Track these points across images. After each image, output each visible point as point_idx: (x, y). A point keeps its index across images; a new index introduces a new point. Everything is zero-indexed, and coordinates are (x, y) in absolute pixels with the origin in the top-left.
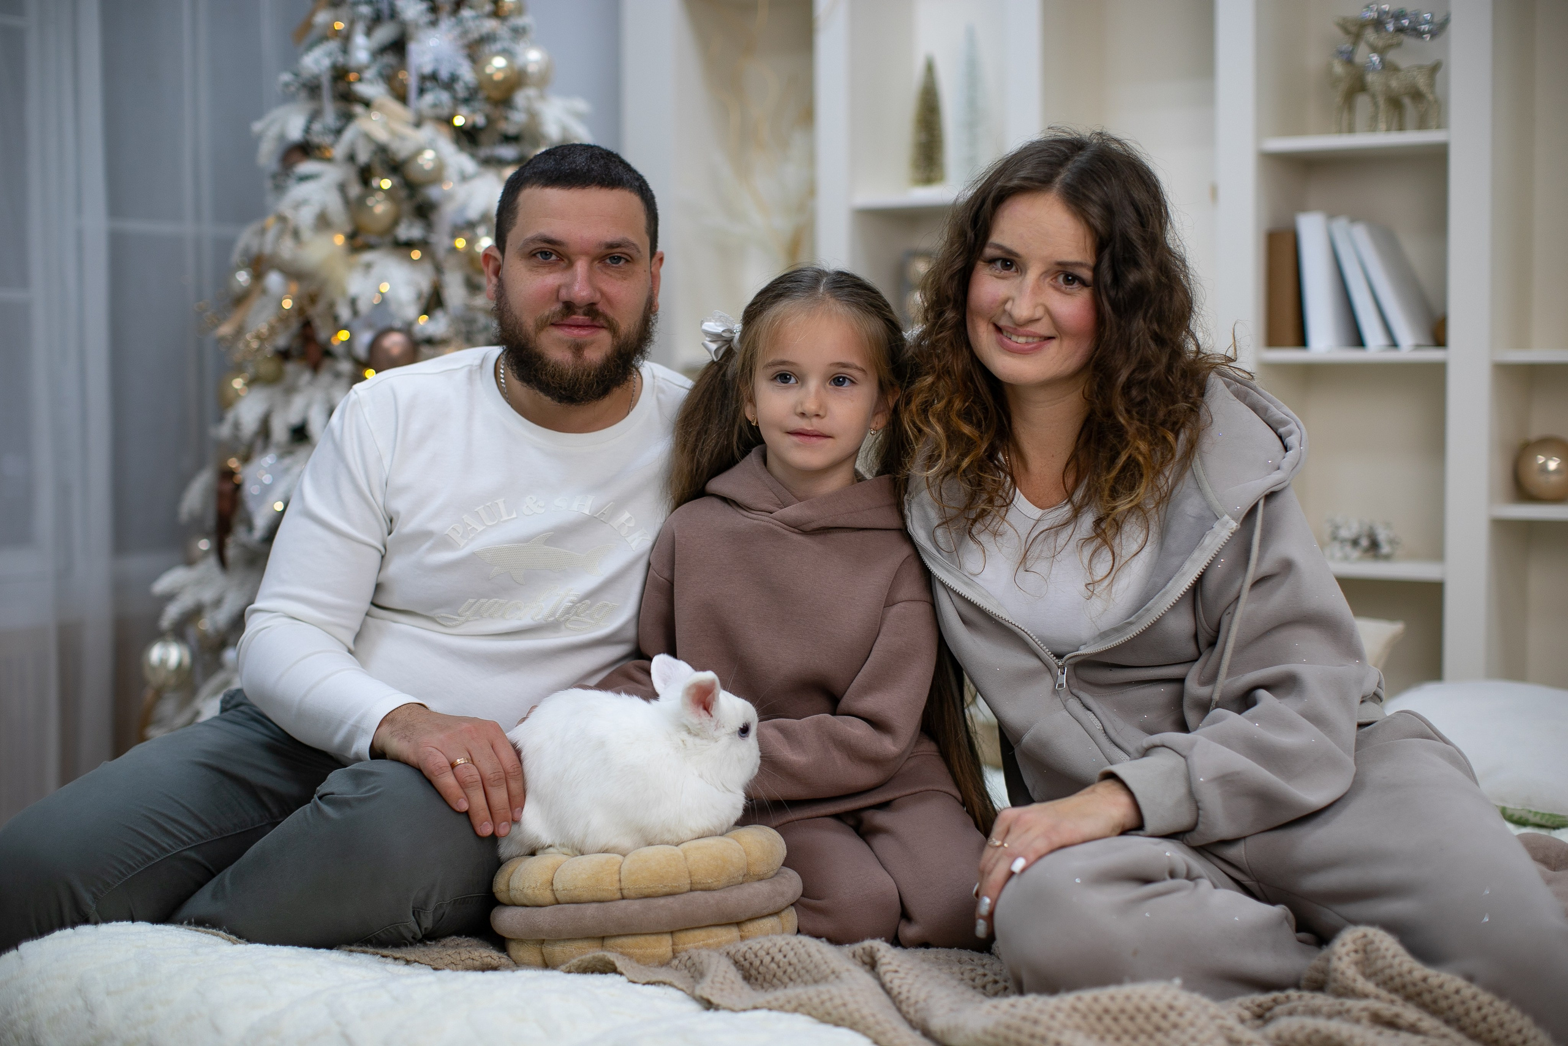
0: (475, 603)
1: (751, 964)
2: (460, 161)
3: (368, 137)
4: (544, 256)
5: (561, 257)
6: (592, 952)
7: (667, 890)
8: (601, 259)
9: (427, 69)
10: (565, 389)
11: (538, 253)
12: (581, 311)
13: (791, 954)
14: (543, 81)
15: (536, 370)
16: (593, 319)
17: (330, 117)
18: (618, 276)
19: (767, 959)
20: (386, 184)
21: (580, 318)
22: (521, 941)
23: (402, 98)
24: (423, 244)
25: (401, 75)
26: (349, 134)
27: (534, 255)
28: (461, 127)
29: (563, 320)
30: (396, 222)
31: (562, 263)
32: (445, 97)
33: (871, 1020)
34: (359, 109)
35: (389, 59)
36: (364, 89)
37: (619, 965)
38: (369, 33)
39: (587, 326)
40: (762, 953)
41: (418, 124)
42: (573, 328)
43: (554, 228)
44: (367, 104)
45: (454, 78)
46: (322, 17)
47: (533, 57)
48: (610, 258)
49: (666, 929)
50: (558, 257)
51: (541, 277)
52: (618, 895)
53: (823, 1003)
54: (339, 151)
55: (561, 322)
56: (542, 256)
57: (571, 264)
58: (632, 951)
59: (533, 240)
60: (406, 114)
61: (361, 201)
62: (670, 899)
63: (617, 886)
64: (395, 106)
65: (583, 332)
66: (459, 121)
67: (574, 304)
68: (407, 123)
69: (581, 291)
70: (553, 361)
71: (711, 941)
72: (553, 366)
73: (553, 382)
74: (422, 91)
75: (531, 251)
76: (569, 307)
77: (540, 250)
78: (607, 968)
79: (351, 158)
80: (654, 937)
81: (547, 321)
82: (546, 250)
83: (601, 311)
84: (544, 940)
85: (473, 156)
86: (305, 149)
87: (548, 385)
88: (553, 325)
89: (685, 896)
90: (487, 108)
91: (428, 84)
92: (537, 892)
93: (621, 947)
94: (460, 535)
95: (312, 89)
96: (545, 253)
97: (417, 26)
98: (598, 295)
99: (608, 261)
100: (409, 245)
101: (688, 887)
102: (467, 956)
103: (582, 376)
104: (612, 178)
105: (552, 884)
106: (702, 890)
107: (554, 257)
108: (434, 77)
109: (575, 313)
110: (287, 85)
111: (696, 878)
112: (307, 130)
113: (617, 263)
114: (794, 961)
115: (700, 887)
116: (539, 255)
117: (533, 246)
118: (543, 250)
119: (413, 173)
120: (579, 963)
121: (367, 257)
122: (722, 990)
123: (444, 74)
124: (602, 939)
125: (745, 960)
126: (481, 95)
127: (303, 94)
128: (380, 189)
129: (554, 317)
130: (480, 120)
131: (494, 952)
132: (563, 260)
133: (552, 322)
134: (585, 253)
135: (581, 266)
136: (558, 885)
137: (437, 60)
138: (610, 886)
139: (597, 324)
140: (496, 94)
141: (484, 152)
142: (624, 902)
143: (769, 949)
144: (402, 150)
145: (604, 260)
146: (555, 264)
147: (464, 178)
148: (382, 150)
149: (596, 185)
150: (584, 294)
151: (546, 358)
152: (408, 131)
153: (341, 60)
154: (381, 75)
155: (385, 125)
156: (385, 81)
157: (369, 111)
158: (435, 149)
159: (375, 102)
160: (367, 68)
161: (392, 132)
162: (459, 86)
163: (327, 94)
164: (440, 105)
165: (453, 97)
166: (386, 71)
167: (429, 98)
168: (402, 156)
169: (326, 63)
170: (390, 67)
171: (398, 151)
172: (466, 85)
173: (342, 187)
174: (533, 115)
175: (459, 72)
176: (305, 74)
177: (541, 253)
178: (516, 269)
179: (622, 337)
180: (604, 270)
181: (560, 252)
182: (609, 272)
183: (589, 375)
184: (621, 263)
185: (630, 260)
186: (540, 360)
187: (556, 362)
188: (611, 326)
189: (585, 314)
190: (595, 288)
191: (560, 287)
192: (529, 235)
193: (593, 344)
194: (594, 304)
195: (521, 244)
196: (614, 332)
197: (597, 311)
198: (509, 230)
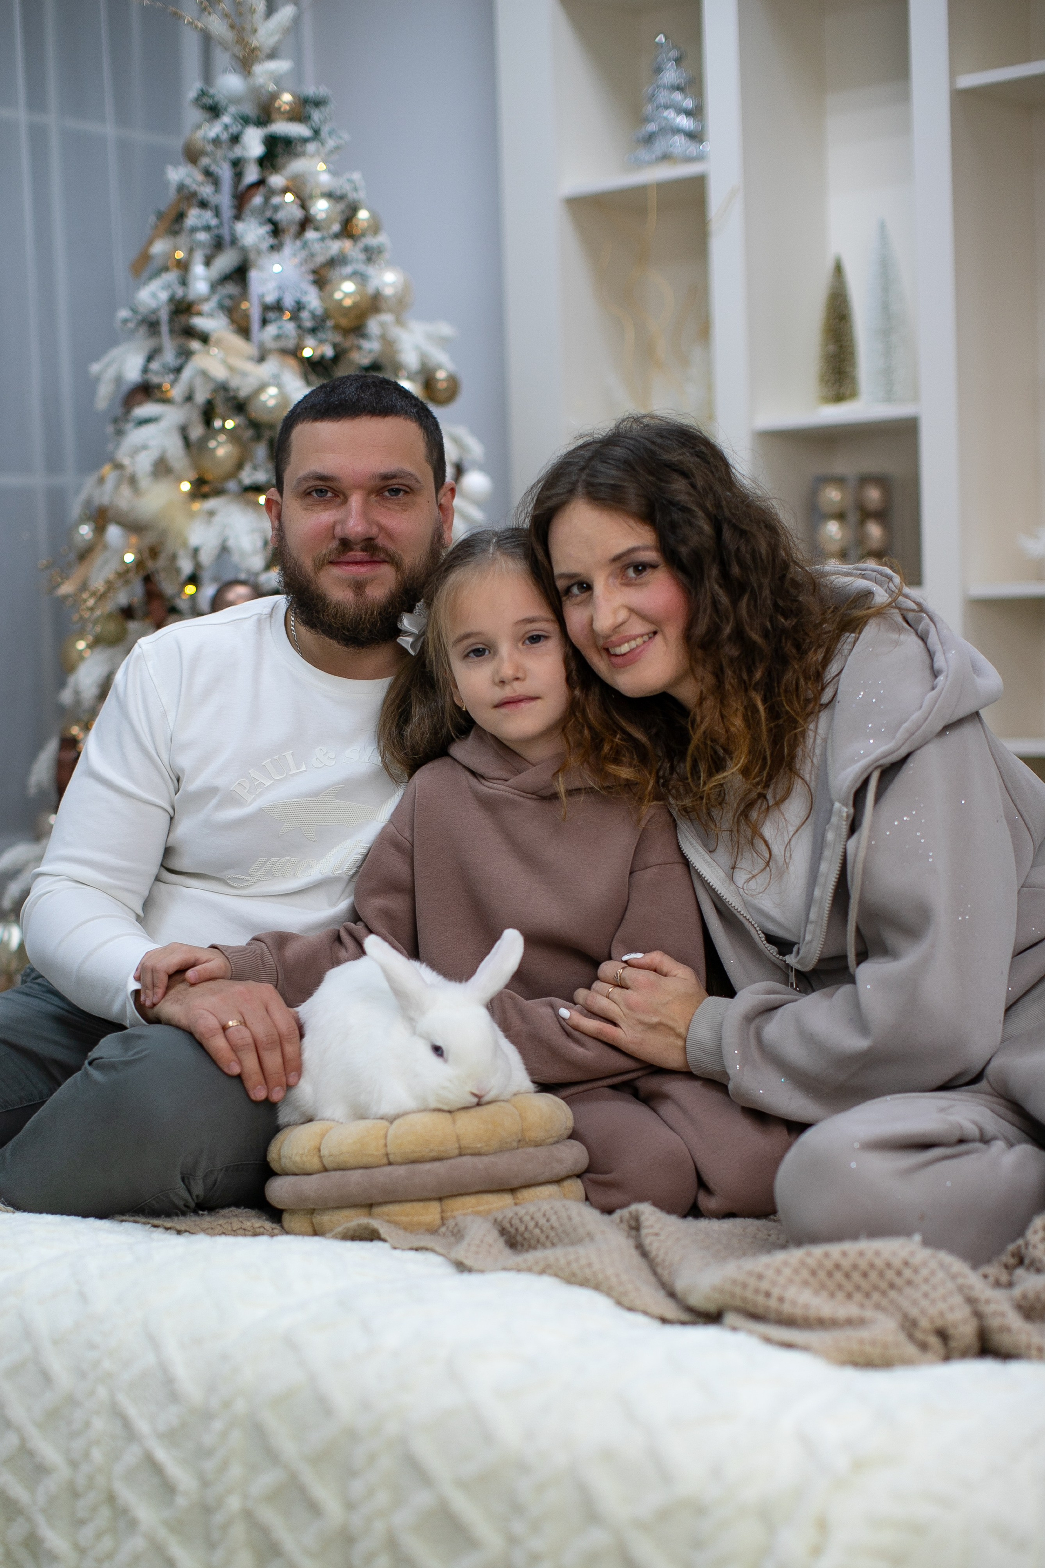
0: (266, 861)
1: (517, 1230)
3: (204, 374)
4: (319, 493)
5: (336, 493)
6: (357, 1219)
7: (434, 1154)
8: (379, 491)
9: (270, 299)
10: (348, 630)
11: (312, 491)
12: (358, 547)
13: (553, 1219)
14: (398, 305)
15: (317, 612)
16: (373, 555)
17: (168, 355)
18: (398, 508)
19: (531, 1224)
20: (229, 424)
21: (358, 554)
22: (293, 1212)
23: (244, 331)
25: (244, 306)
26: (187, 373)
27: (310, 493)
28: (308, 359)
29: (340, 557)
30: (239, 465)
31: (336, 499)
32: (290, 327)
33: (614, 1280)
34: (195, 345)
35: (231, 289)
36: (201, 323)
37: (383, 1231)
38: (208, 262)
39: (367, 562)
40: (527, 1218)
41: (261, 359)
42: (351, 565)
44: (204, 338)
45: (299, 306)
46: (159, 247)
47: (388, 280)
48: (388, 490)
49: (433, 1195)
50: (333, 494)
51: (314, 515)
52: (385, 1161)
53: (569, 1263)
54: (177, 391)
55: (338, 560)
56: (317, 494)
57: (345, 500)
58: (397, 1219)
59: (307, 479)
60: (249, 348)
61: (203, 441)
62: (437, 1165)
63: (383, 1151)
64: (236, 340)
65: (363, 569)
66: (307, 353)
67: (350, 540)
68: (251, 359)
69: (356, 526)
70: (334, 601)
71: (481, 1208)
72: (335, 607)
73: (335, 623)
74: (264, 322)
75: (305, 490)
76: (345, 543)
77: (315, 488)
78: (372, 1236)
79: (191, 398)
80: (421, 1204)
81: (324, 559)
82: (322, 487)
83: (380, 545)
84: (314, 1210)
86: (144, 390)
87: (330, 626)
88: (331, 563)
89: (452, 1161)
90: (338, 338)
91: (271, 315)
92: (304, 1158)
93: (388, 1215)
94: (246, 791)
95: (150, 324)
96: (320, 490)
97: (259, 252)
98: (376, 529)
99: (386, 493)
100: (253, 489)
101: (457, 1152)
102: (239, 1226)
103: (366, 615)
105: (319, 1151)
106: (472, 1155)
107: (328, 494)
108: (278, 307)
109: (352, 550)
110: (126, 321)
111: (465, 1142)
112: (145, 370)
113: (396, 495)
114: (556, 1225)
115: (469, 1151)
116: (314, 493)
117: (307, 485)
118: (319, 487)
119: (256, 411)
120: (345, 1231)
121: (209, 504)
122: (477, 1253)
123: (289, 303)
124: (369, 1206)
125: (512, 1225)
126: (329, 324)
127: (141, 331)
128: (223, 430)
129: (330, 555)
130: (328, 351)
131: (267, 1222)
133: (330, 560)
134: (361, 486)
135: (356, 500)
136: (325, 1152)
137: (280, 288)
138: (374, 1150)
139: (378, 559)
140: (344, 322)
142: (390, 1168)
143: (533, 1213)
144: (243, 387)
145: (382, 493)
146: (329, 501)
148: (223, 387)
150: (360, 529)
151: (328, 599)
152: (250, 367)
153: (180, 292)
154: (222, 307)
155: (224, 362)
156: (226, 313)
157: (207, 347)
158: (279, 386)
159: (214, 337)
160: (207, 299)
161: (231, 369)
162: (305, 315)
163: (164, 329)
164: (287, 337)
165: (299, 327)
166: (228, 302)
167: (271, 330)
168: (243, 393)
169: (164, 296)
170: (231, 297)
171: (238, 389)
172: (312, 314)
173: (183, 430)
174: (389, 342)
175: (305, 299)
176: (142, 310)
177: (316, 491)
178: (293, 508)
179: (407, 571)
180: (381, 503)
181: (335, 488)
182: (387, 505)
183: (372, 613)
184: (400, 495)
185: (409, 491)
186: (322, 601)
187: (338, 602)
188: (393, 560)
189: (363, 550)
190: (372, 522)
191: (335, 524)
192: (302, 472)
193: (375, 581)
194: (371, 539)
195: (295, 482)
196: (398, 566)
197: (376, 546)
198: (285, 470)
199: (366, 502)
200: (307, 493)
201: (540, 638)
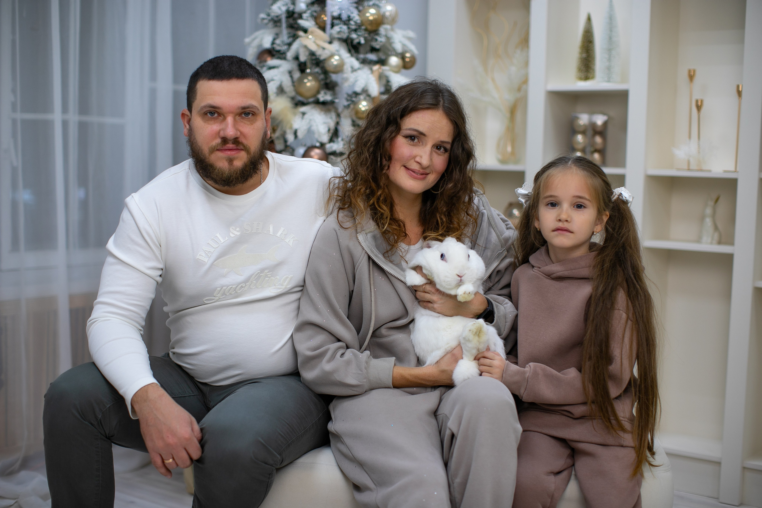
0: (221, 289)
2: (351, 61)
3: (305, 47)
4: (211, 114)
5: (219, 114)
8: (240, 114)
9: (336, 14)
10: (225, 181)
11: (208, 113)
12: (231, 142)
14: (393, 21)
15: (210, 172)
16: (237, 146)
17: (285, 37)
18: (248, 123)
21: (230, 146)
23: (323, 28)
24: (332, 103)
25: (323, 17)
26: (295, 46)
29: (222, 147)
30: (318, 92)
31: (220, 118)
32: (345, 28)
34: (301, 33)
35: (316, 8)
36: (302, 23)
39: (235, 149)
41: (331, 42)
42: (228, 151)
43: (217, 100)
44: (305, 31)
45: (349, 19)
47: (389, 9)
48: (244, 114)
51: (210, 126)
54: (290, 55)
55: (222, 149)
56: (210, 115)
57: (225, 118)
59: (205, 107)
60: (325, 36)
61: (300, 80)
64: (320, 32)
65: (233, 153)
67: (227, 138)
68: (325, 41)
69: (230, 132)
70: (218, 167)
72: (218, 170)
73: (219, 178)
74: (333, 25)
75: (205, 112)
76: (225, 140)
77: (209, 111)
79: (297, 58)
81: (215, 148)
82: (212, 111)
83: (241, 141)
85: (357, 59)
86: (272, 52)
87: (216, 179)
88: (218, 150)
91: (336, 22)
95: (276, 21)
96: (211, 112)
98: (239, 133)
99: (243, 115)
100: (324, 104)
103: (233, 174)
104: (243, 74)
107: (216, 115)
108: (339, 18)
109: (228, 143)
110: (263, 19)
112: (273, 43)
113: (248, 116)
116: (208, 114)
117: (205, 110)
119: (327, 67)
121: (303, 109)
123: (344, 17)
126: (363, 27)
127: (271, 24)
128: (310, 74)
129: (218, 146)
130: (362, 40)
132: (221, 116)
133: (217, 149)
134: (232, 113)
135: (230, 119)
137: (340, 9)
139: (239, 148)
140: (369, 27)
141: (362, 56)
144: (323, 55)
145: (241, 115)
146: (216, 118)
147: (354, 70)
148: (313, 54)
149: (235, 78)
150: (231, 133)
151: (215, 166)
152: (326, 45)
153: (291, 8)
154: (312, 16)
155: (315, 42)
156: (314, 19)
157: (306, 35)
158: (339, 55)
159: (310, 30)
160: (305, 12)
161: (318, 45)
162: (352, 22)
163: (284, 25)
164: (344, 32)
165: (349, 28)
166: (315, 14)
167: (337, 29)
168: (322, 58)
169: (284, 9)
170: (315, 12)
171: (320, 55)
172: (355, 22)
173: (290, 73)
174: (388, 38)
175: (352, 15)
176: (273, 14)
178: (198, 121)
179: (252, 154)
180: (241, 120)
181: (219, 112)
182: (244, 121)
183: (237, 174)
185: (254, 114)
186: (212, 167)
187: (220, 168)
188: (246, 149)
189: (233, 144)
190: (237, 130)
191: (220, 130)
192: (203, 104)
193: (237, 158)
194: (237, 138)
195: (199, 108)
196: (248, 151)
197: (239, 141)
198: (193, 102)
199: (235, 120)
200: (205, 114)
201: (582, 207)
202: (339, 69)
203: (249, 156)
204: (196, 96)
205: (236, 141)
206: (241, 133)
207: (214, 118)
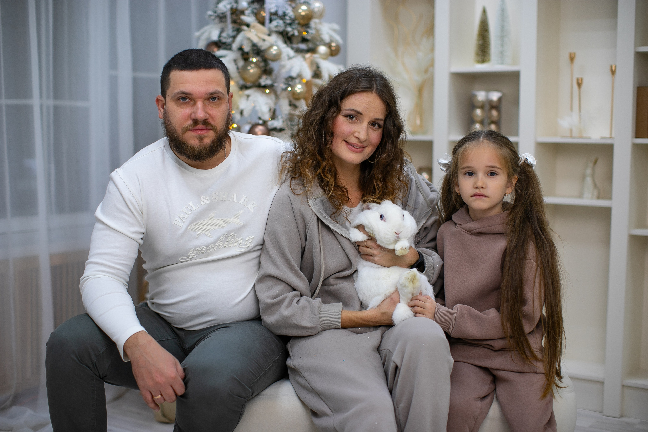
0: (194, 250)
2: (287, 51)
3: (248, 39)
4: (183, 99)
5: (190, 100)
8: (208, 99)
9: (273, 11)
10: (196, 156)
12: (201, 123)
14: (321, 16)
15: (183, 149)
16: (206, 126)
17: (230, 31)
18: (215, 106)
20: (254, 60)
21: (201, 126)
23: (262, 23)
24: (271, 87)
25: (262, 13)
26: (239, 38)
27: (179, 99)
29: (194, 128)
30: (260, 77)
31: (191, 102)
32: (281, 22)
34: (244, 28)
35: (256, 5)
36: (245, 19)
39: (204, 129)
41: (270, 34)
42: (198, 131)
43: (188, 88)
44: (248, 25)
45: (285, 14)
47: (316, 5)
48: (211, 99)
50: (189, 100)
51: (183, 110)
54: (235, 46)
56: (182, 100)
57: (195, 103)
59: (178, 93)
60: (264, 29)
61: (244, 68)
64: (260, 26)
65: (203, 132)
67: (198, 120)
68: (265, 34)
69: (200, 114)
70: (190, 145)
72: (191, 147)
73: (190, 154)
74: (271, 20)
75: (178, 98)
76: (196, 122)
77: (181, 97)
79: (241, 49)
81: (187, 129)
82: (184, 97)
83: (209, 122)
85: (292, 48)
86: (219, 44)
87: (188, 154)
88: (190, 130)
90: (299, 27)
91: (273, 17)
95: (222, 18)
96: (184, 98)
98: (208, 115)
100: (265, 87)
103: (204, 150)
104: (210, 65)
107: (187, 100)
108: (276, 14)
109: (199, 124)
110: (210, 16)
112: (220, 36)
116: (181, 100)
117: (178, 96)
118: (183, 97)
119: (266, 56)
121: (247, 92)
123: (280, 13)
126: (296, 22)
127: (217, 20)
128: (252, 62)
129: (190, 126)
130: (296, 33)
132: (192, 101)
134: (201, 98)
135: (200, 104)
137: (277, 6)
139: (208, 128)
140: (302, 21)
141: (295, 46)
144: (263, 46)
146: (188, 103)
147: (290, 58)
148: (255, 46)
149: (203, 68)
150: (201, 116)
151: (188, 144)
152: (266, 37)
153: (235, 5)
154: (253, 12)
155: (257, 35)
156: (254, 15)
157: (249, 29)
158: (277, 46)
159: (252, 24)
160: (247, 9)
161: (259, 38)
162: (287, 18)
163: (229, 20)
164: (280, 26)
165: (285, 22)
166: (255, 11)
167: (274, 23)
168: (263, 48)
169: (229, 7)
170: (255, 9)
171: (261, 46)
172: (290, 17)
173: (235, 61)
174: (318, 30)
175: (287, 12)
176: (219, 12)
177: (182, 98)
178: (172, 106)
179: (219, 132)
180: (209, 104)
181: (190, 98)
182: (211, 105)
183: (206, 150)
184: (216, 101)
185: (220, 99)
186: (185, 145)
187: (192, 145)
188: (214, 128)
189: (203, 124)
190: (206, 112)
191: (191, 113)
192: (177, 91)
193: (206, 137)
194: (206, 120)
195: (173, 95)
196: (215, 130)
197: (208, 122)
198: (167, 89)
199: (204, 104)
200: (178, 99)
201: (494, 174)
202: (277, 58)
203: (216, 135)
204: (169, 84)
205: (205, 122)
206: (209, 115)
207: (186, 103)
